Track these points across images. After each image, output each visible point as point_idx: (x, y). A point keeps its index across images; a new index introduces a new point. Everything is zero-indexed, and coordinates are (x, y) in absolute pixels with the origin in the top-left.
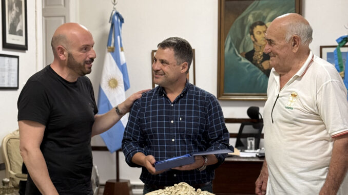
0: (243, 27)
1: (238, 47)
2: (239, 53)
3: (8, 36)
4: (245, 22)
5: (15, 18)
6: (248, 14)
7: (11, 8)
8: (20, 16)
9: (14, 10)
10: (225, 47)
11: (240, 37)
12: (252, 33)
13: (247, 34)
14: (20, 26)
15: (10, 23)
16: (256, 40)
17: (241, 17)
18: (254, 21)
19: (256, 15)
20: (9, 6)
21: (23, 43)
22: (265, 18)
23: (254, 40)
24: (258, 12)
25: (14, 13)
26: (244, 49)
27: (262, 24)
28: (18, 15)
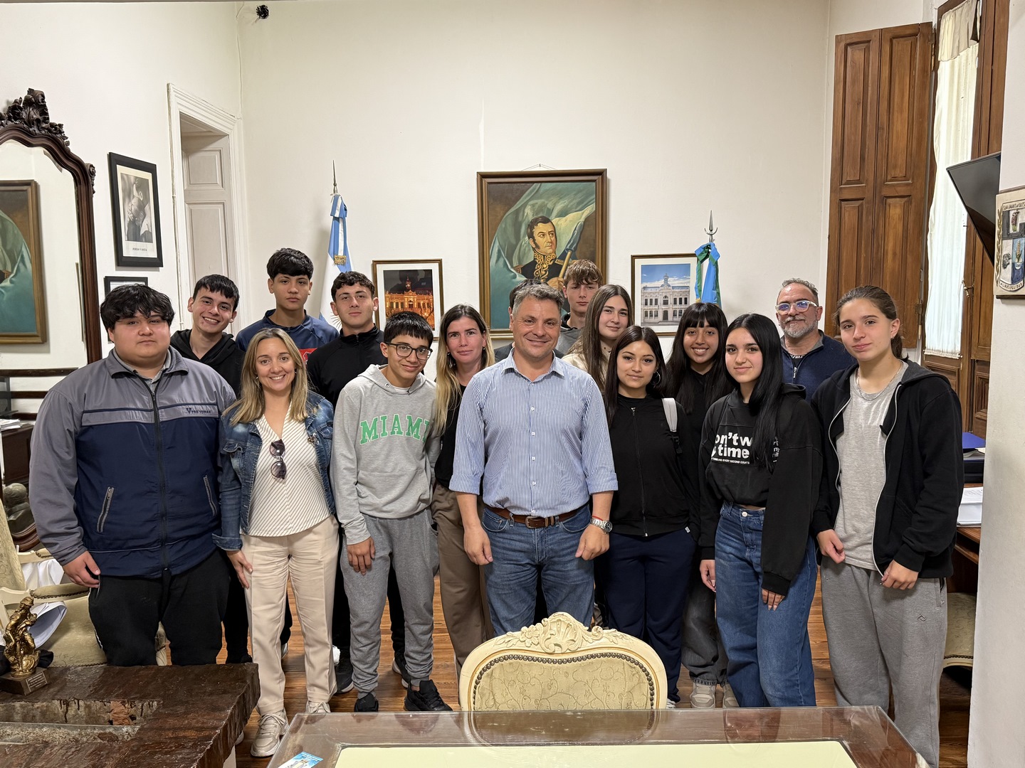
0: (517, 226)
1: (510, 257)
2: (512, 267)
3: (125, 242)
4: (520, 219)
5: (136, 211)
6: (524, 206)
7: (129, 194)
8: (147, 207)
9: (134, 197)
10: (490, 258)
11: (513, 241)
12: (531, 236)
13: (524, 237)
14: (147, 225)
15: (127, 220)
16: (537, 246)
17: (513, 209)
18: (533, 215)
19: (537, 206)
20: (123, 191)
21: (154, 255)
22: (550, 211)
23: (534, 246)
24: (540, 202)
25: (134, 201)
26: (520, 260)
27: (546, 220)
28: (141, 207)
